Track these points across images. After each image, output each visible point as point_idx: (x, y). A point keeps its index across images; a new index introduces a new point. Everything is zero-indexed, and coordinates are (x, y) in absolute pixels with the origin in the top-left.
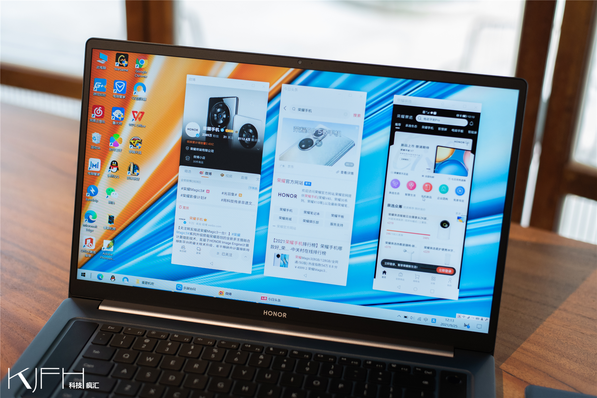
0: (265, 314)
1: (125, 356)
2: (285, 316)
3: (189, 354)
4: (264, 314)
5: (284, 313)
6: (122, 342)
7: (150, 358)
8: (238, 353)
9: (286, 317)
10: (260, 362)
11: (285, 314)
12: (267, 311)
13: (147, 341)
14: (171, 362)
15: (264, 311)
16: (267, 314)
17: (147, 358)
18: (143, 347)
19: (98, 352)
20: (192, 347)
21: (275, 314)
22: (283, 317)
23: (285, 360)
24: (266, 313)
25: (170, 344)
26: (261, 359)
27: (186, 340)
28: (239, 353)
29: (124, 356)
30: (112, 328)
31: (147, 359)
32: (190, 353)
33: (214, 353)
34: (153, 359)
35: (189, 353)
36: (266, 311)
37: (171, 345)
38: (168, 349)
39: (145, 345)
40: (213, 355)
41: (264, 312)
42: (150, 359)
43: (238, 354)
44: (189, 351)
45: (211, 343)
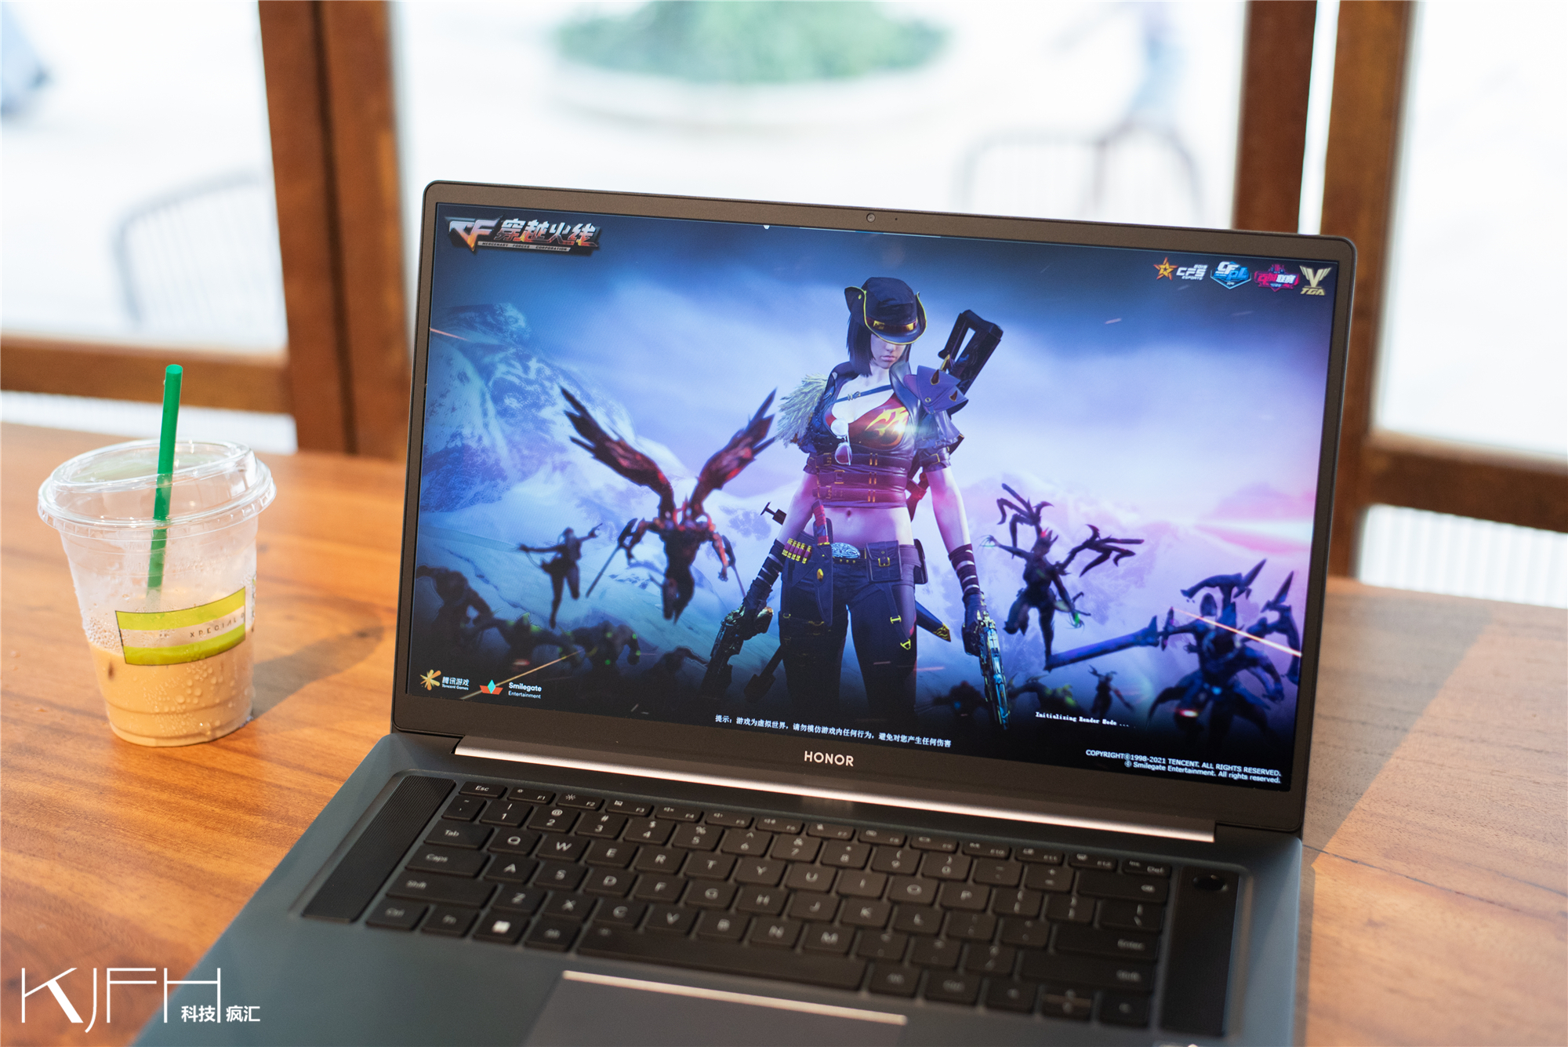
0: (808, 759)
1: (512, 840)
2: (850, 762)
3: (645, 838)
4: (806, 760)
5: (848, 757)
6: (505, 815)
7: (564, 845)
8: (748, 835)
9: (852, 765)
10: (796, 851)
11: (850, 759)
12: (811, 753)
13: (557, 813)
14: (607, 852)
15: (806, 752)
16: (811, 760)
17: (558, 844)
18: (548, 824)
19: (455, 834)
20: (653, 824)
21: (828, 760)
22: (847, 764)
23: (849, 848)
24: (811, 756)
25: (605, 818)
26: (798, 847)
27: (638, 812)
28: (751, 835)
29: (509, 840)
30: (482, 789)
31: (558, 847)
32: (648, 834)
33: (699, 835)
34: (569, 846)
35: (645, 835)
36: (809, 754)
37: (607, 821)
38: (601, 828)
39: (554, 821)
40: (695, 838)
41: (806, 756)
42: (565, 847)
43: (750, 837)
44: (646, 831)
45: (692, 816)
